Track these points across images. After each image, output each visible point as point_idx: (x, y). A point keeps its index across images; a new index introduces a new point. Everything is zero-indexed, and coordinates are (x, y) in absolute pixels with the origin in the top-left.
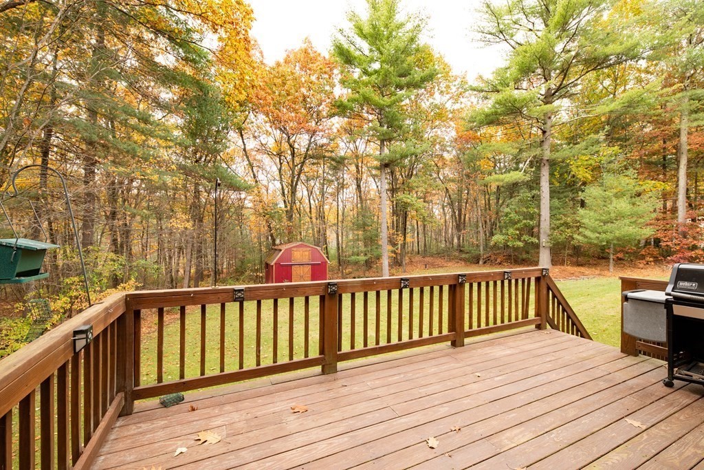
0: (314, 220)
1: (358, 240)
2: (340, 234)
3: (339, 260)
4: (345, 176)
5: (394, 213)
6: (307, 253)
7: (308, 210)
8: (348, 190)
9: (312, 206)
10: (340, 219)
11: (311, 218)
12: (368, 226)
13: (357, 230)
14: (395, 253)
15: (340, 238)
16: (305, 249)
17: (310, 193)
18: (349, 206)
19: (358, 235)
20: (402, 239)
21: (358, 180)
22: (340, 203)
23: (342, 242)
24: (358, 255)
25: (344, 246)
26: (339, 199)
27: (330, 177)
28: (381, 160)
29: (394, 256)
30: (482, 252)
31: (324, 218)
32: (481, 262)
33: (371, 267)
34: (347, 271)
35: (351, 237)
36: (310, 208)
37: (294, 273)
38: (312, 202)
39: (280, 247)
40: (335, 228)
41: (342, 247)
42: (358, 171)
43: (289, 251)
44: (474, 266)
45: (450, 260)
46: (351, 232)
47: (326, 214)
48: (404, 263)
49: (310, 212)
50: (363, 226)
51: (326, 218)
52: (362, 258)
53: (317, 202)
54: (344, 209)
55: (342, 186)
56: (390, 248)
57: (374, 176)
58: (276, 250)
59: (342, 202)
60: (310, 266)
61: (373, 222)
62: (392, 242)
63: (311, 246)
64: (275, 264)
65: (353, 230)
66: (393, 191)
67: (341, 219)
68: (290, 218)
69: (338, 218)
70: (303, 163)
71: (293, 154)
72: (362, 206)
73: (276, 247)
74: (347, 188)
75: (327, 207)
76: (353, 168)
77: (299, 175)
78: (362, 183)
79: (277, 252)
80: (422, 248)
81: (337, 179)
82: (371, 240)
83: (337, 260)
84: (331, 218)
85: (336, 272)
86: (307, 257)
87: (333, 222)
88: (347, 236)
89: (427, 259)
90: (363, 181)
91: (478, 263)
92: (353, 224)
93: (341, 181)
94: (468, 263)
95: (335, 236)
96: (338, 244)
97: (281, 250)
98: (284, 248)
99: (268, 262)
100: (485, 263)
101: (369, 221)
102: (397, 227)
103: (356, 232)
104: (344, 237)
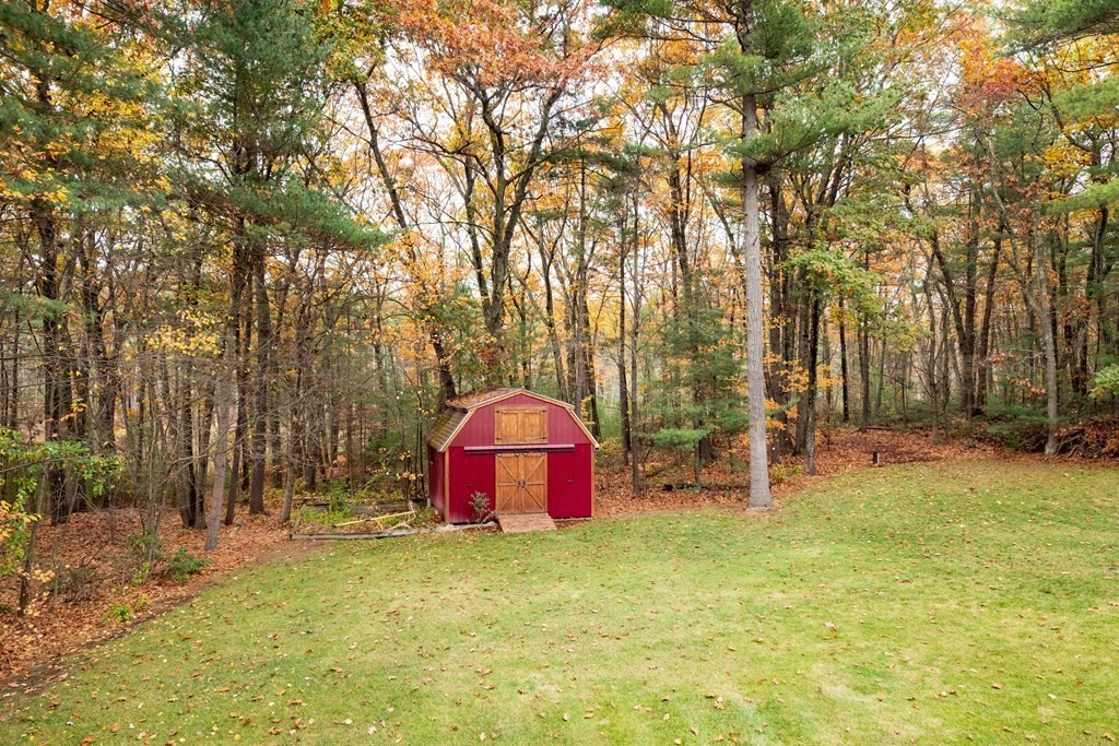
0: (560, 329)
1: (677, 382)
2: (628, 367)
3: (627, 435)
4: (641, 210)
5: (779, 307)
6: (536, 420)
7: (543, 303)
8: (650, 250)
9: (555, 295)
10: (628, 326)
11: (551, 325)
12: (705, 343)
13: (676, 354)
14: (783, 418)
15: (629, 377)
16: (529, 408)
17: (549, 257)
18: (652, 290)
19: (677, 369)
20: (805, 379)
21: (677, 221)
22: (629, 284)
23: (634, 389)
24: (678, 425)
25: (640, 399)
26: (627, 275)
27: (601, 215)
28: (746, 153)
29: (781, 426)
30: (1052, 419)
31: (587, 324)
32: (1049, 450)
33: (713, 457)
34: (648, 467)
35: (657, 374)
36: (549, 298)
37: (500, 473)
38: (555, 282)
39: (464, 403)
40: (614, 350)
41: (634, 404)
42: (677, 196)
43: (487, 413)
44: (1025, 458)
45: (948, 439)
46: (659, 361)
47: (593, 314)
48: (810, 447)
49: (549, 308)
50: (692, 344)
51: (592, 324)
52: (690, 434)
53: (567, 281)
54: (638, 301)
55: (634, 239)
56: (772, 405)
57: (721, 208)
58: (454, 409)
59: (634, 279)
60: (545, 457)
61: (719, 333)
62: (775, 390)
63: (547, 399)
64: (451, 448)
65: (663, 355)
66: (778, 245)
67: (631, 328)
68: (494, 324)
69: (622, 322)
70: (526, 175)
71: (499, 149)
72: (688, 290)
73: (455, 403)
74: (646, 244)
75: (593, 298)
76: (662, 186)
77: (516, 209)
78: (687, 230)
79: (457, 415)
80: (857, 405)
81: (620, 222)
82: (714, 384)
83: (620, 437)
84: (607, 326)
85: (617, 467)
86: (536, 430)
87: (613, 336)
88: (648, 371)
89: (874, 436)
90: (692, 220)
91: (1041, 449)
92: (665, 337)
93: (630, 225)
94: (1007, 451)
95: (617, 371)
96: (624, 393)
97: (465, 411)
98: (473, 404)
99: (434, 443)
100: (1063, 450)
101: (707, 330)
102: (787, 346)
103: (672, 361)
104: (640, 374)
